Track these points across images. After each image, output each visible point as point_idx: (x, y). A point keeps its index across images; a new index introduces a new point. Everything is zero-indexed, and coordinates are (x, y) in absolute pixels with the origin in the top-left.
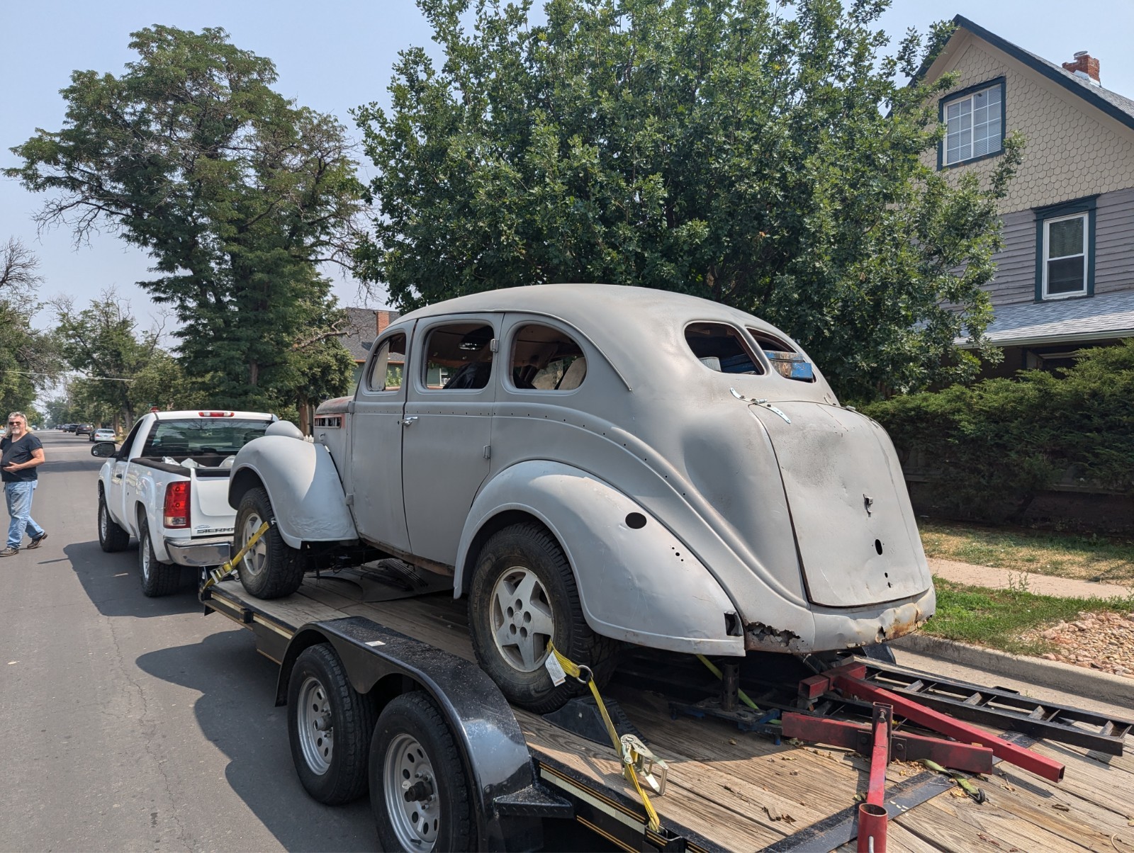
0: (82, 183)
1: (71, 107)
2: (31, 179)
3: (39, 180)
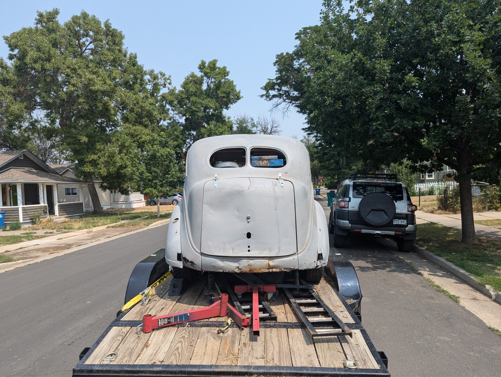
0: (283, 95)
1: (278, 68)
2: (268, 97)
3: (270, 97)
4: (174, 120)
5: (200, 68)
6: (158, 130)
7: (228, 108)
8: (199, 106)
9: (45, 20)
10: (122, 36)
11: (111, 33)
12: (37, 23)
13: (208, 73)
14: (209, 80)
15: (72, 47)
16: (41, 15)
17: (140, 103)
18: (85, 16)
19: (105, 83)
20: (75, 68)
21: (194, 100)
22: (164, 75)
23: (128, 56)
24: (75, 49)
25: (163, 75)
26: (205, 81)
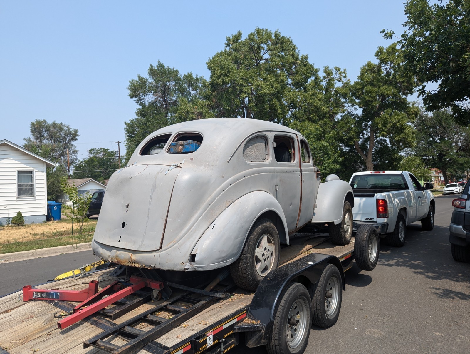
4: (348, 113)
5: (377, 55)
6: (331, 124)
7: (413, 92)
8: (374, 95)
9: (232, 42)
10: (290, 41)
11: (280, 42)
12: (226, 47)
13: (384, 59)
14: (388, 66)
15: (248, 61)
16: (229, 40)
17: (308, 101)
18: (259, 31)
19: (272, 87)
20: (247, 78)
21: (368, 90)
22: (339, 70)
23: (300, 59)
24: (250, 62)
25: (337, 69)
26: (383, 67)
